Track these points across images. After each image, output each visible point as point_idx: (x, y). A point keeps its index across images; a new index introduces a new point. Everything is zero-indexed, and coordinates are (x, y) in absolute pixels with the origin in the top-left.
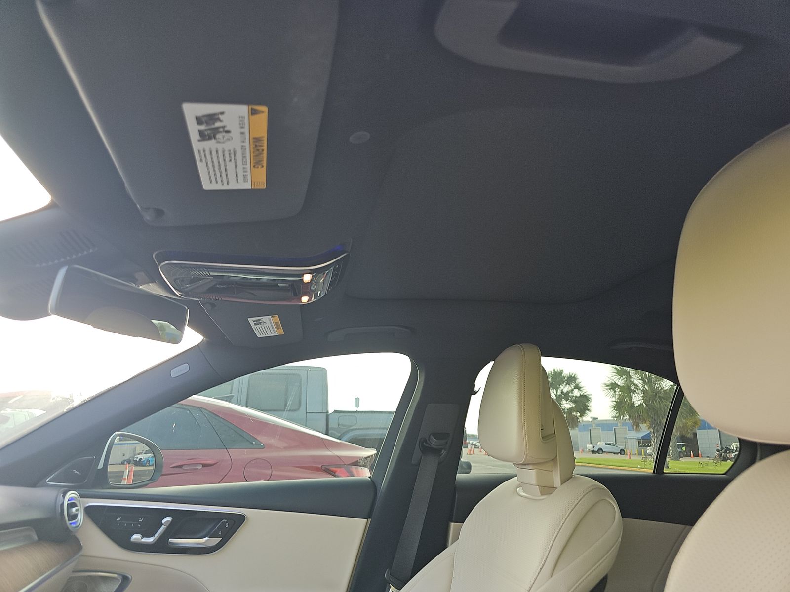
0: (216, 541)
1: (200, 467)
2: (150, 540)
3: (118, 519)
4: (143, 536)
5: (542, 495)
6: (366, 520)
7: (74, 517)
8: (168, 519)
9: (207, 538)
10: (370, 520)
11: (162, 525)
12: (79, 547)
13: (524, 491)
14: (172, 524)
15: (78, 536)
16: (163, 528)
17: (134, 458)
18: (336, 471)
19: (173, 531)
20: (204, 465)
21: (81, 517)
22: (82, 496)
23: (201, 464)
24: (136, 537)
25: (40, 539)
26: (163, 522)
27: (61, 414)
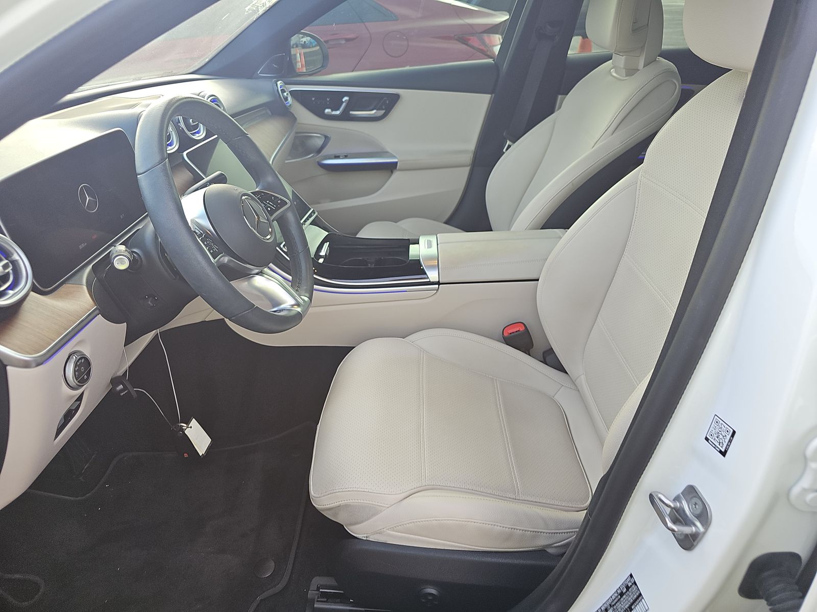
0: (382, 112)
1: (343, 42)
2: (338, 112)
3: (313, 99)
4: (332, 110)
5: (627, 76)
6: (490, 95)
7: (286, 99)
8: (346, 99)
9: (375, 111)
10: (493, 95)
11: (343, 102)
12: (295, 119)
13: (616, 72)
14: (349, 102)
15: (293, 112)
16: (344, 104)
17: (300, 42)
18: (470, 39)
19: (351, 106)
20: (347, 40)
21: (290, 99)
22: (286, 83)
23: (344, 39)
24: (327, 111)
25: (272, 114)
26: (344, 100)
27: (251, 22)
